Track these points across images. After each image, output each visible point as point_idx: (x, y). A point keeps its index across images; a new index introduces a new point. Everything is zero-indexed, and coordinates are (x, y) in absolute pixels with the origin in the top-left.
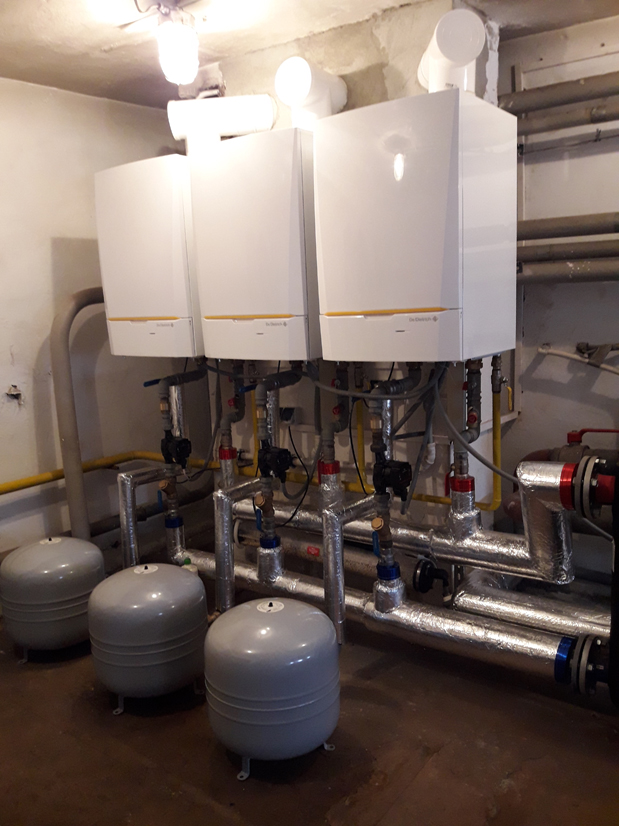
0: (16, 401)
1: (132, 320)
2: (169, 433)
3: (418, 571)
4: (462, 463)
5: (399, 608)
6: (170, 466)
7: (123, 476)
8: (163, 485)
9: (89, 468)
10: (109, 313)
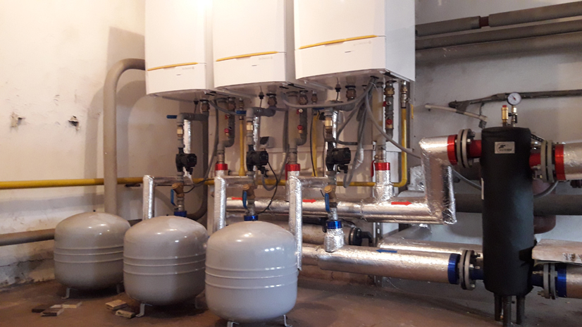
0: (74, 127)
1: (165, 68)
2: (181, 149)
3: (352, 234)
4: (382, 152)
5: (341, 248)
6: (180, 173)
7: (148, 176)
8: (175, 186)
9: (120, 182)
10: (148, 66)
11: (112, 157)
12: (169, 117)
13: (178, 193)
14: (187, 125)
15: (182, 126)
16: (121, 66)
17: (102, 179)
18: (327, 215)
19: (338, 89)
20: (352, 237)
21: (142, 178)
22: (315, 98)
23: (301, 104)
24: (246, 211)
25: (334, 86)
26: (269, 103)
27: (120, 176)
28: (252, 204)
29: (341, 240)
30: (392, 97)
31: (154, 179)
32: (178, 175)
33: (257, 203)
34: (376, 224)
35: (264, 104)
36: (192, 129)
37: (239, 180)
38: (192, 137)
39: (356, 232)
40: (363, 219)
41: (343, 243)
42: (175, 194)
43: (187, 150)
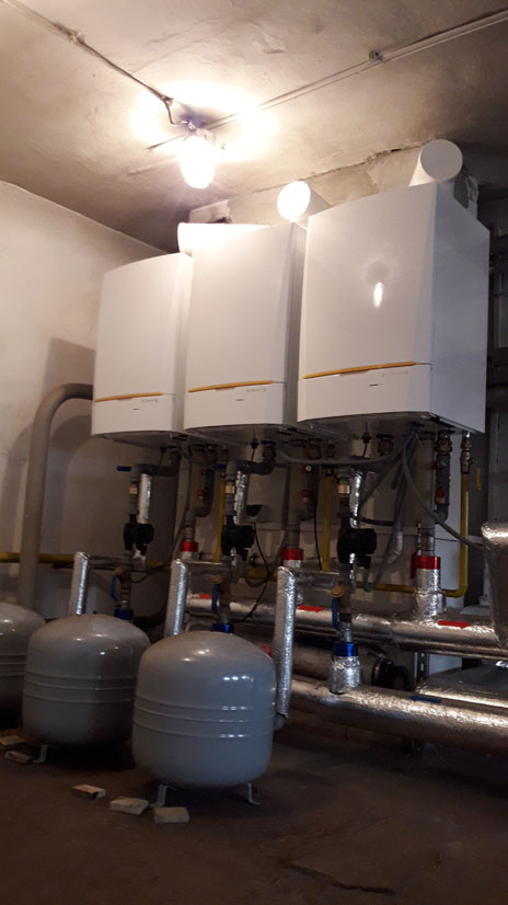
1: (119, 399)
2: (133, 517)
3: (377, 668)
4: (428, 539)
5: (354, 689)
6: (128, 552)
7: (81, 554)
8: (118, 570)
9: (43, 560)
10: (97, 394)
11: (36, 521)
12: (121, 469)
13: (122, 582)
14: (145, 482)
15: (137, 483)
16: (60, 394)
17: (18, 554)
18: (334, 633)
19: (366, 439)
20: (376, 672)
21: (73, 556)
22: (331, 449)
23: (310, 458)
24: (216, 616)
25: (360, 433)
26: (264, 454)
27: (44, 551)
28: (225, 606)
29: (355, 675)
30: (448, 455)
31: (90, 559)
32: (126, 555)
33: (234, 606)
34: (419, 656)
35: (257, 456)
36: (153, 488)
37: (210, 569)
38: (152, 499)
39: (384, 665)
40: (394, 644)
41: (358, 681)
42: (118, 582)
43: (142, 519)
